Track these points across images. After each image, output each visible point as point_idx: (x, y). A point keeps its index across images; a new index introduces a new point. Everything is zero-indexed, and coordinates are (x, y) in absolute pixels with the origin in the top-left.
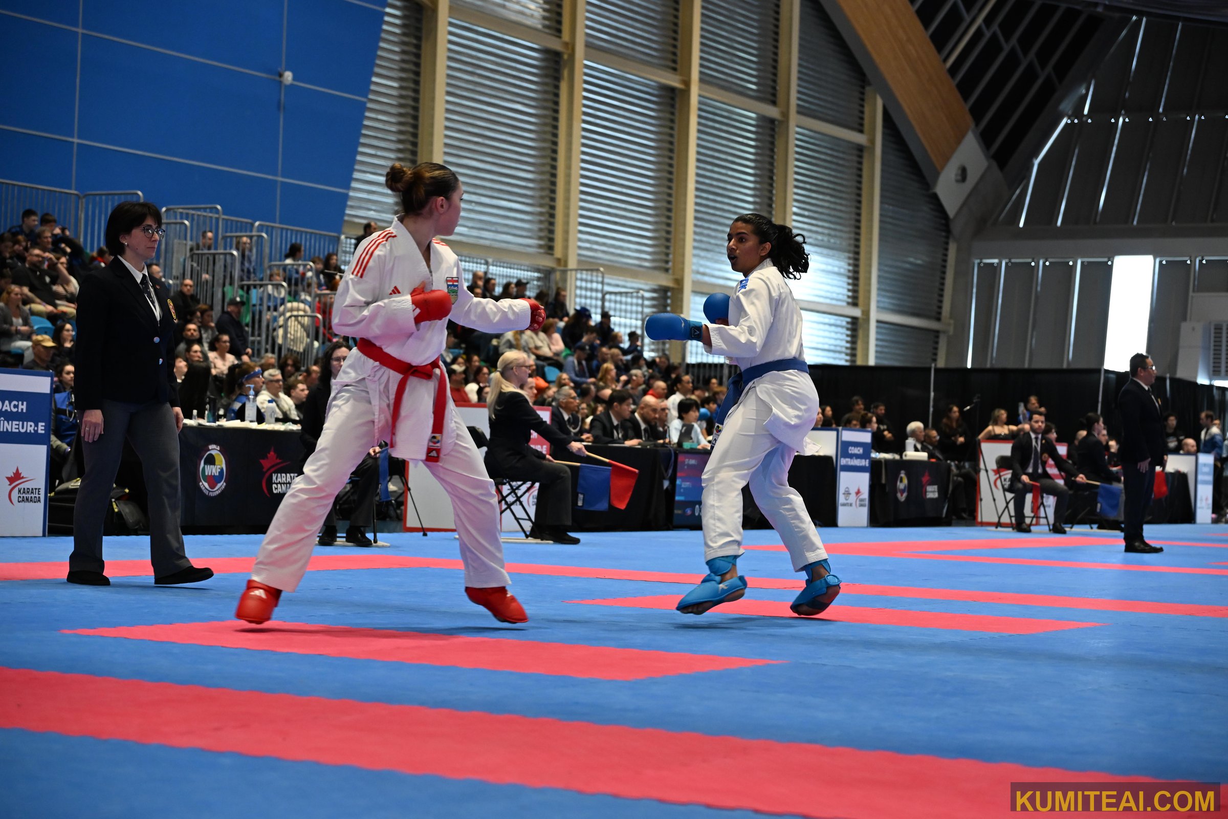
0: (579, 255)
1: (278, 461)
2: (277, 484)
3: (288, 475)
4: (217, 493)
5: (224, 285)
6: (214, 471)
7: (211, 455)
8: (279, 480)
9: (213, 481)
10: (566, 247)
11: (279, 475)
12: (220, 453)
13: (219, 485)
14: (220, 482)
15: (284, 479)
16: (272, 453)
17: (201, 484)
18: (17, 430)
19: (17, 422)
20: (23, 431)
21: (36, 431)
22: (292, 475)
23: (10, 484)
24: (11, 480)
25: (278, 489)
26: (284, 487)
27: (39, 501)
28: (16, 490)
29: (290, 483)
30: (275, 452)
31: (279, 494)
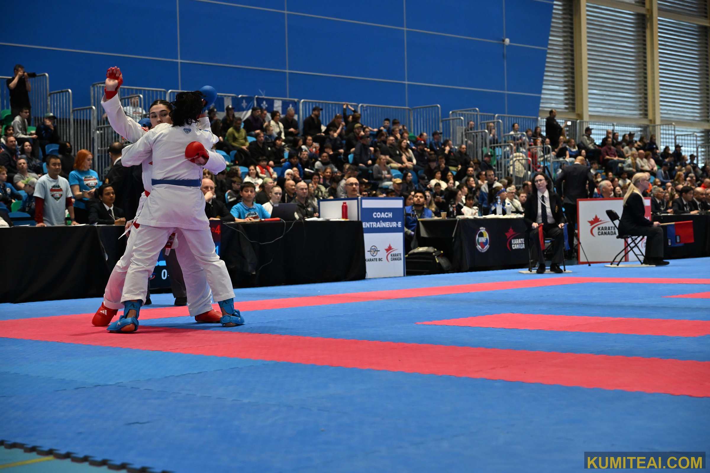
0: (661, 117)
1: (514, 233)
2: (514, 244)
3: (519, 240)
4: (486, 250)
5: (482, 147)
6: (483, 240)
7: (481, 232)
8: (515, 242)
9: (483, 245)
10: (654, 114)
11: (515, 240)
12: (485, 231)
13: (486, 247)
14: (486, 245)
15: (517, 242)
16: (511, 229)
17: (477, 246)
18: (388, 227)
19: (388, 223)
20: (391, 226)
21: (397, 226)
22: (521, 239)
23: (387, 252)
24: (387, 250)
25: (515, 247)
26: (518, 246)
27: (401, 259)
28: (390, 255)
29: (520, 244)
30: (512, 229)
31: (516, 249)
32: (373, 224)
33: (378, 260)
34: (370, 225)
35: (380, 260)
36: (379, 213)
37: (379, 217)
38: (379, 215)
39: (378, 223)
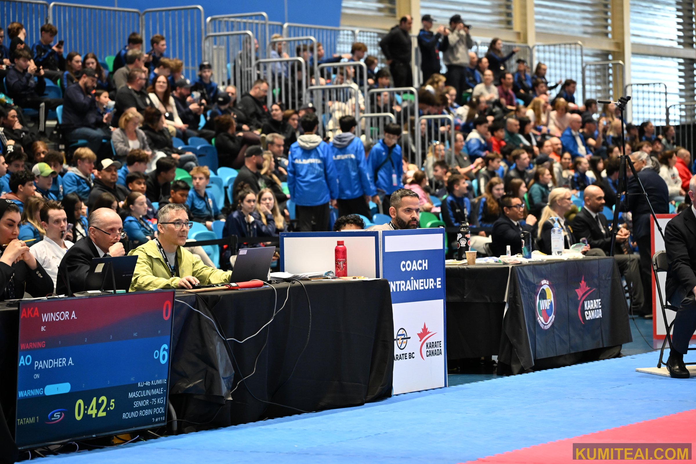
1: (588, 288)
2: (588, 311)
3: (595, 301)
4: (551, 324)
6: (546, 305)
7: (543, 289)
8: (589, 307)
9: (546, 313)
10: (524, 21)
11: (589, 301)
12: (548, 287)
13: (551, 318)
14: (550, 314)
15: (592, 306)
16: (583, 282)
17: (538, 319)
18: (422, 288)
19: (422, 280)
20: (426, 288)
21: (435, 286)
22: (597, 300)
23: (420, 341)
24: (421, 336)
25: (590, 316)
26: (593, 312)
27: (441, 353)
28: (425, 345)
29: (596, 309)
30: (585, 281)
31: (590, 320)
32: (400, 285)
33: (408, 357)
34: (396, 285)
35: (411, 356)
36: (409, 262)
37: (409, 269)
38: (409, 267)
39: (408, 282)
